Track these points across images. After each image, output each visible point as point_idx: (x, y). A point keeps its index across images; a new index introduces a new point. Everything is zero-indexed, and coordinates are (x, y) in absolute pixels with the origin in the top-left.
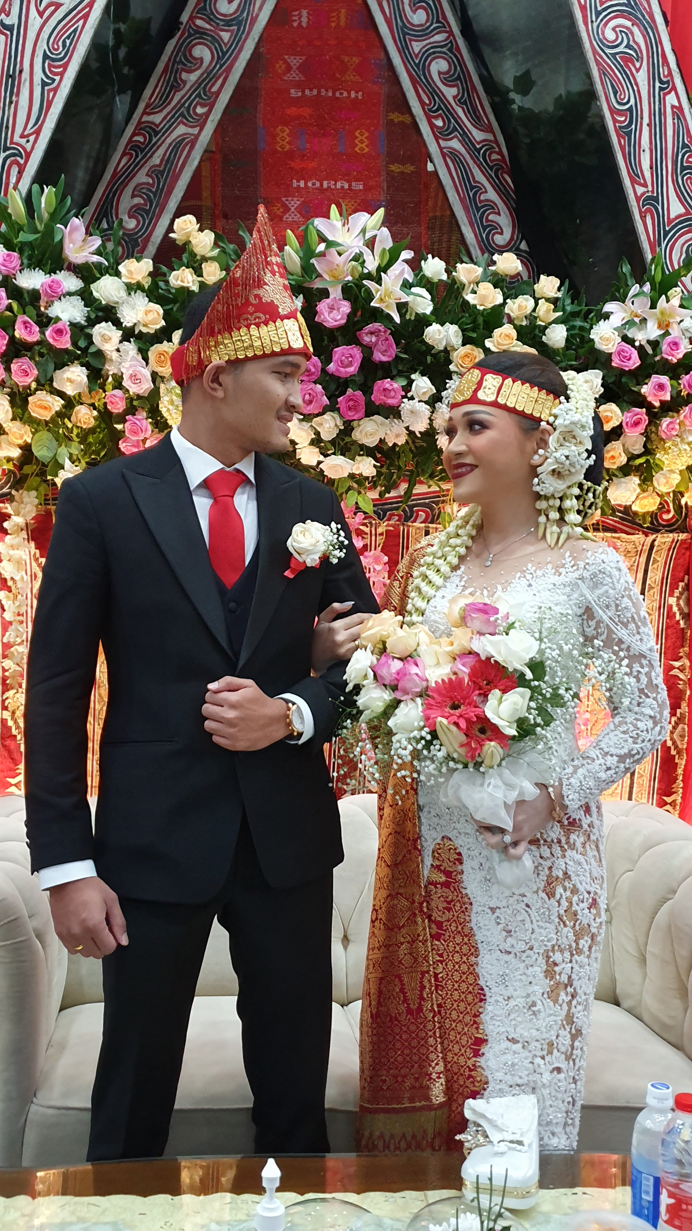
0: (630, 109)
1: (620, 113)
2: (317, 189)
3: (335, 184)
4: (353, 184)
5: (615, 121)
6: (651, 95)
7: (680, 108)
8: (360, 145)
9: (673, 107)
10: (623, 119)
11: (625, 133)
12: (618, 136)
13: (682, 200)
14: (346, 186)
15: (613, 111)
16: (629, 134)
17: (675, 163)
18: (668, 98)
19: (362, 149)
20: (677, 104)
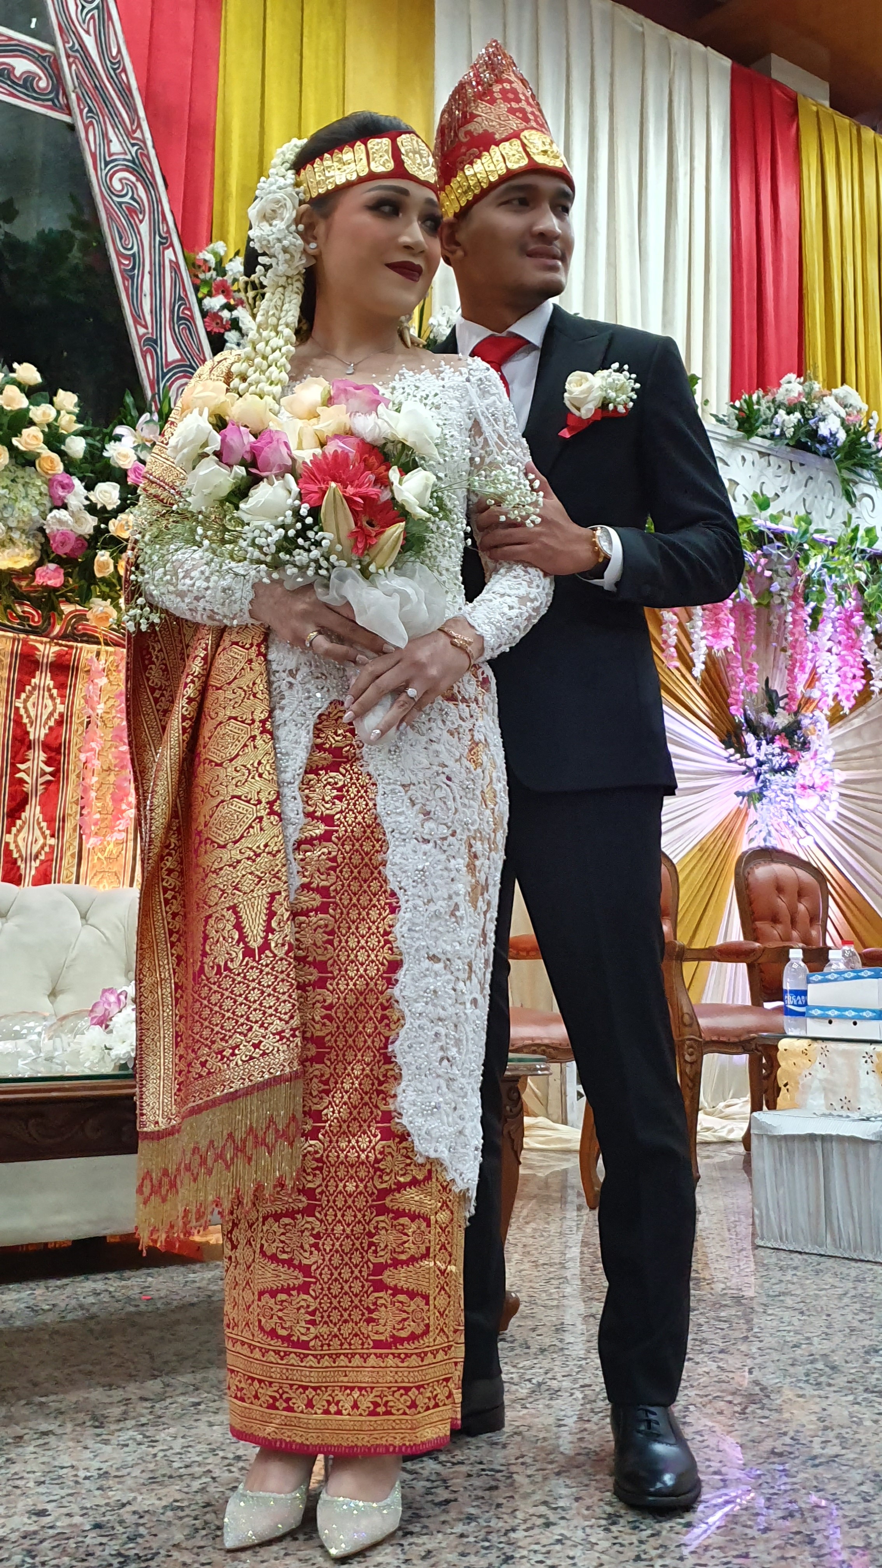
0: (134, 255)
1: (126, 257)
5: (120, 263)
6: (152, 247)
7: (177, 264)
9: (171, 261)
10: (127, 262)
11: (129, 275)
12: (123, 277)
13: (179, 348)
15: (118, 254)
16: (132, 277)
17: (172, 312)
18: (166, 252)
20: (174, 259)
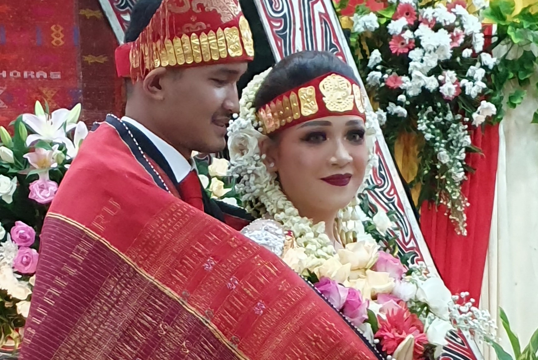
0: (284, 16)
1: (276, 20)
2: (18, 78)
3: (35, 74)
4: (52, 73)
5: (272, 27)
6: (301, 4)
7: (327, 14)
8: (56, 39)
9: (320, 13)
10: (278, 24)
11: (281, 36)
12: (276, 38)
14: (45, 76)
15: (269, 18)
16: (284, 37)
18: (315, 6)
19: (57, 42)
20: (323, 11)
